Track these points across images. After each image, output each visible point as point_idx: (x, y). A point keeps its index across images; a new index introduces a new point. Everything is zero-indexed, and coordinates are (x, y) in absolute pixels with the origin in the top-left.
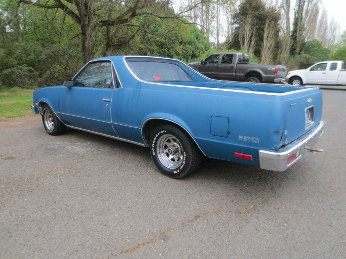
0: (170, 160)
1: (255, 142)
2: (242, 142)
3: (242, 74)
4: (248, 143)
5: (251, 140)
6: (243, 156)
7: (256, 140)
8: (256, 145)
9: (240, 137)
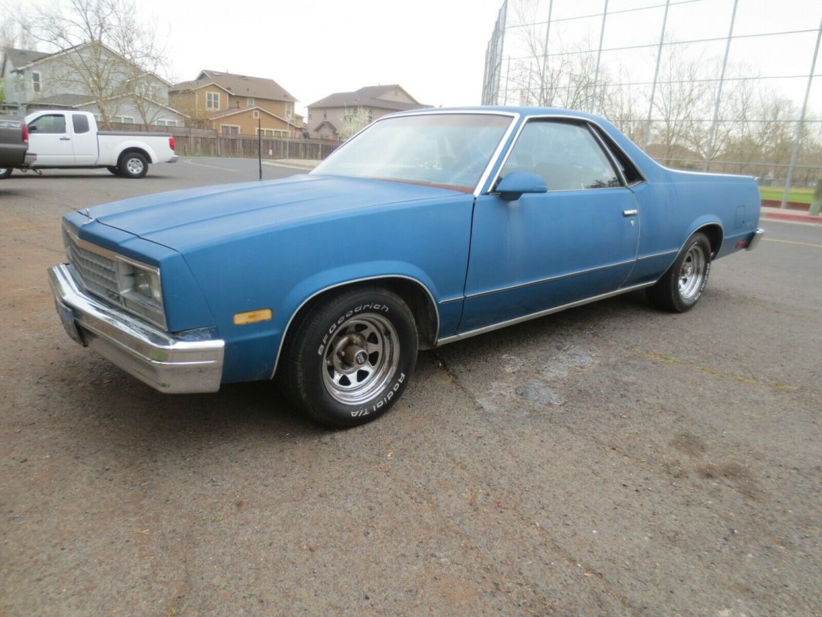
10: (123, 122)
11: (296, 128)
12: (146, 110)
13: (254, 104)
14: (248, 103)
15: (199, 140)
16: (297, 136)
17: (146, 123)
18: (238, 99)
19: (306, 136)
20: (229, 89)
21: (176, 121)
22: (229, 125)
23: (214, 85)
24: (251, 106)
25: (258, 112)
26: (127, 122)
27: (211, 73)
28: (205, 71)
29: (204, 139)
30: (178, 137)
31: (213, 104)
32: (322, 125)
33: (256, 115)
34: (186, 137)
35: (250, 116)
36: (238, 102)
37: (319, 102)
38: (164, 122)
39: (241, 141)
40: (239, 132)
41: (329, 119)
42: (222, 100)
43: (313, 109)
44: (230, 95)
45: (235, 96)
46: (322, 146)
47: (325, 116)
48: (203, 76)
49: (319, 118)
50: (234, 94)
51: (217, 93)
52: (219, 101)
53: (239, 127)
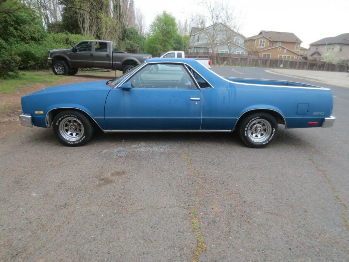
0: (254, 137)
1: (322, 114)
2: (315, 116)
3: (120, 63)
4: (318, 116)
5: (320, 114)
6: (313, 123)
7: (322, 113)
8: (322, 116)
9: (314, 113)
10: (224, 53)
11: (298, 55)
12: (231, 48)
13: (280, 44)
14: (278, 44)
15: (251, 60)
16: (299, 59)
17: (230, 53)
18: (273, 42)
19: (306, 58)
20: (270, 38)
21: (244, 52)
22: (267, 54)
23: (264, 37)
24: (279, 45)
25: (281, 48)
26: (226, 53)
27: (265, 32)
28: (262, 31)
29: (253, 60)
30: (243, 59)
31: (262, 45)
32: (314, 53)
33: (280, 49)
34: (246, 59)
35: (277, 50)
36: (273, 44)
37: (315, 42)
38: (240, 53)
39: (269, 61)
40: (270, 57)
41: (318, 50)
42: (266, 43)
43: (312, 45)
44: (270, 41)
45: (272, 41)
46: (309, 63)
47: (317, 49)
48: (261, 33)
49: (314, 50)
50: (271, 40)
51: (264, 40)
52: (265, 44)
53: (271, 54)
